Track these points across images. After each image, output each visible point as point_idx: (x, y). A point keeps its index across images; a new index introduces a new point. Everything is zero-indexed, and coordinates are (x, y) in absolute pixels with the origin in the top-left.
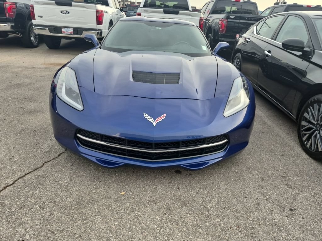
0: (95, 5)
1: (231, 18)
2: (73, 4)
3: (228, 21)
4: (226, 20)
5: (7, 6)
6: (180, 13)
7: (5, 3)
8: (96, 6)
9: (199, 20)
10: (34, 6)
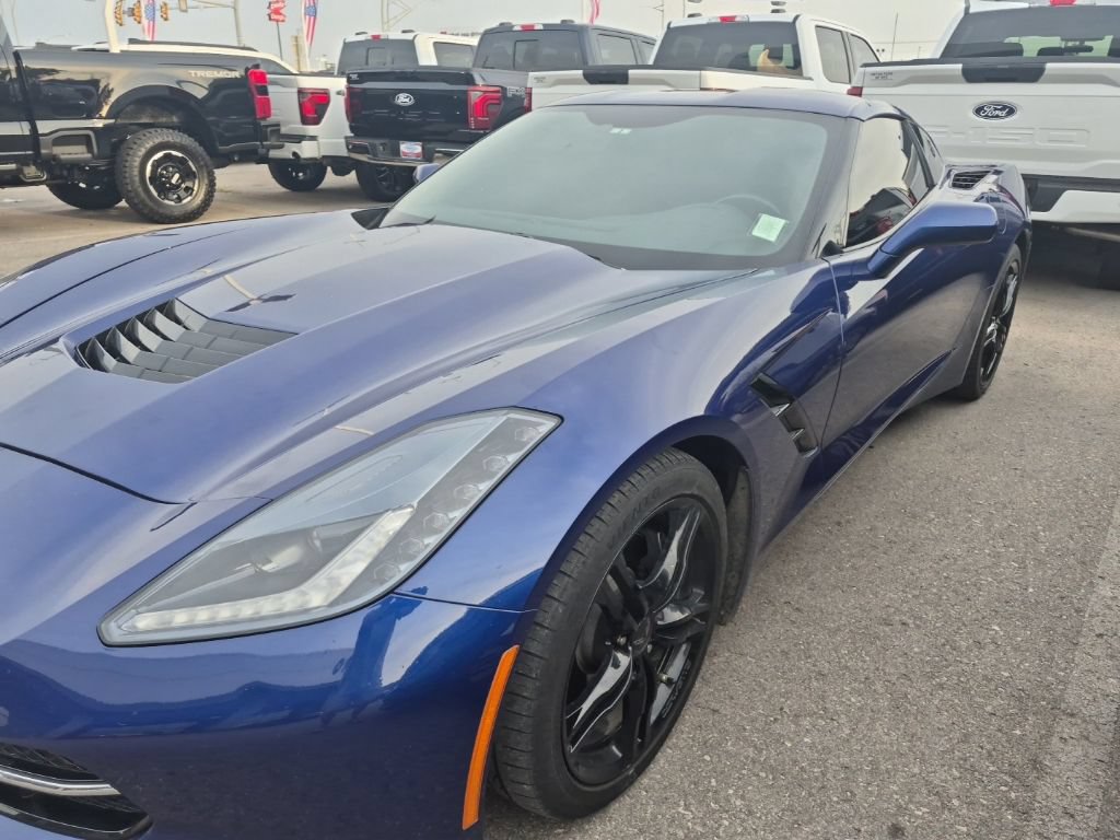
0: (698, 72)
2: (630, 76)
5: (475, 96)
7: (471, 88)
8: (700, 76)
10: (534, 91)
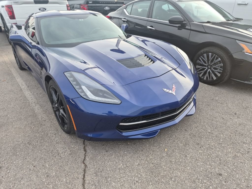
1: (90, 3)
3: (88, 6)
4: (87, 5)
6: (49, 2)
9: (66, 7)
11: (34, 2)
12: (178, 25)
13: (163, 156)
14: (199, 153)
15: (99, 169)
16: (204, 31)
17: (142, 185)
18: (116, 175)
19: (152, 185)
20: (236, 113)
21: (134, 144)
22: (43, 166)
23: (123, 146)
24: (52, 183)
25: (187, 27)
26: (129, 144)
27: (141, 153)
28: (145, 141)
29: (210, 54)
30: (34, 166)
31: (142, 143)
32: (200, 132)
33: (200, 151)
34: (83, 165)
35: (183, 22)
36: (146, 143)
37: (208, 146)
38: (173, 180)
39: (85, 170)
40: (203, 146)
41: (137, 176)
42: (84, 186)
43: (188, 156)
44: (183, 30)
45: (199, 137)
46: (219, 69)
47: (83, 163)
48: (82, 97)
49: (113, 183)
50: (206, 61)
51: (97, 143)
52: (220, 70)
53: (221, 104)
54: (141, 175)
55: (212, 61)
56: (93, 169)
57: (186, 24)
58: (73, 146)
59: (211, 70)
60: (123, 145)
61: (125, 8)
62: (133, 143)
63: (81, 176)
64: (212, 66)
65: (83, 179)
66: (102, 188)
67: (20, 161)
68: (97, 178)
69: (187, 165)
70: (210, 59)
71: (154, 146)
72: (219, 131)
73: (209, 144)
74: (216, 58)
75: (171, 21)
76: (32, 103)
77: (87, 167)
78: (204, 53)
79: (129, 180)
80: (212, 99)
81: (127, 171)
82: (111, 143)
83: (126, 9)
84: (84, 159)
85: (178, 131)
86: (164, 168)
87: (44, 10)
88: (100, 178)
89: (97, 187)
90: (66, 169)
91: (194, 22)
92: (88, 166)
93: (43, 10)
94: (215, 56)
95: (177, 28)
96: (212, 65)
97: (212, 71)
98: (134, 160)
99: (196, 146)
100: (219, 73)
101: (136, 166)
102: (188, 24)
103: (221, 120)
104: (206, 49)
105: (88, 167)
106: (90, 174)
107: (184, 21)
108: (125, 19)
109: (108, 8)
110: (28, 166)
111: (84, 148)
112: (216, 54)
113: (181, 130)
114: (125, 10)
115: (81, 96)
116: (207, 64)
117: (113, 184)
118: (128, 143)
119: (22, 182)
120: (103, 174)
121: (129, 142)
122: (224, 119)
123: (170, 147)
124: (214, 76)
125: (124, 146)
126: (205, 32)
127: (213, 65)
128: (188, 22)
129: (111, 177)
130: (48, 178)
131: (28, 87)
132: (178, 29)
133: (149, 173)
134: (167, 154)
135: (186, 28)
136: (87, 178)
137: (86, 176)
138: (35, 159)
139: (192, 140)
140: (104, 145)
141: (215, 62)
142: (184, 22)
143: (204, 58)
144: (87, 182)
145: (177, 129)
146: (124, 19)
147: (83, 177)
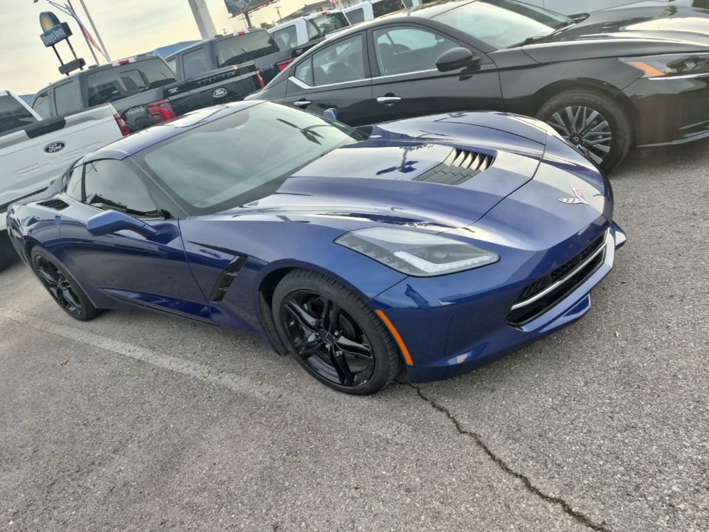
1: (172, 92)
3: (170, 102)
4: (167, 100)
6: (67, 121)
9: (115, 120)
11: (26, 134)
12: (458, 71)
13: (622, 348)
14: (689, 310)
15: (509, 427)
16: (533, 63)
17: (628, 413)
18: (557, 422)
19: (646, 404)
20: (694, 212)
21: (540, 353)
22: (376, 478)
23: (517, 366)
24: (431, 496)
25: (483, 68)
26: (528, 358)
27: (570, 361)
28: (557, 338)
29: (569, 109)
30: (357, 488)
31: (555, 345)
32: (656, 274)
33: (687, 307)
34: (466, 437)
35: (471, 57)
36: (562, 341)
37: (694, 291)
38: (680, 377)
39: (479, 443)
40: (684, 297)
41: (603, 404)
42: (507, 470)
43: (670, 325)
44: (475, 77)
45: (663, 284)
46: (601, 137)
47: (461, 433)
48: (409, 275)
49: (564, 437)
50: (565, 129)
51: (455, 385)
52: (605, 136)
53: (649, 207)
54: (610, 399)
55: (579, 123)
56: (497, 433)
57: (478, 60)
58: (405, 414)
59: (582, 145)
60: (515, 364)
61: (292, 72)
62: (534, 351)
63: (482, 456)
64: (583, 136)
65: (494, 460)
66: (550, 455)
67: (311, 495)
68: (521, 445)
69: (683, 341)
70: (571, 120)
71: (586, 339)
72: (689, 258)
73: (692, 289)
74: (587, 111)
75: (441, 66)
76: (205, 377)
77: (480, 436)
78: (552, 111)
79: (595, 417)
80: (621, 206)
81: (573, 405)
82: (488, 372)
83: (294, 75)
84: (458, 426)
85: (610, 291)
86: (644, 367)
87: (60, 147)
88: (529, 441)
89: (539, 458)
90: (435, 459)
91: (497, 50)
92: (478, 433)
93: (57, 148)
94: (582, 110)
95: (458, 78)
96: (581, 133)
97: (586, 147)
98: (570, 381)
99: (672, 302)
100: (604, 143)
101: (585, 389)
102: (485, 60)
103: (677, 237)
104: (554, 102)
105: (481, 434)
106: (499, 445)
107: (474, 54)
108: (304, 100)
109: (222, 92)
110: (340, 495)
111: (434, 406)
112: (583, 104)
113: (613, 286)
114: (292, 79)
115: (406, 274)
116: (568, 133)
117: (568, 438)
118: (526, 356)
119: (360, 528)
120: (529, 431)
121: (525, 353)
122: (679, 232)
123: (621, 324)
124: (595, 155)
125: (521, 365)
126: (535, 63)
127: (584, 131)
128: (484, 55)
129: (549, 429)
130: (413, 493)
131: (153, 348)
132: (461, 79)
133: (622, 387)
134: (626, 340)
135: (481, 69)
136: (501, 454)
137: (495, 453)
138: (342, 474)
139: (654, 296)
140: (474, 383)
141: (587, 124)
142: (474, 59)
143: (558, 124)
144: (507, 460)
145: (604, 288)
146: (301, 100)
147: (489, 457)
